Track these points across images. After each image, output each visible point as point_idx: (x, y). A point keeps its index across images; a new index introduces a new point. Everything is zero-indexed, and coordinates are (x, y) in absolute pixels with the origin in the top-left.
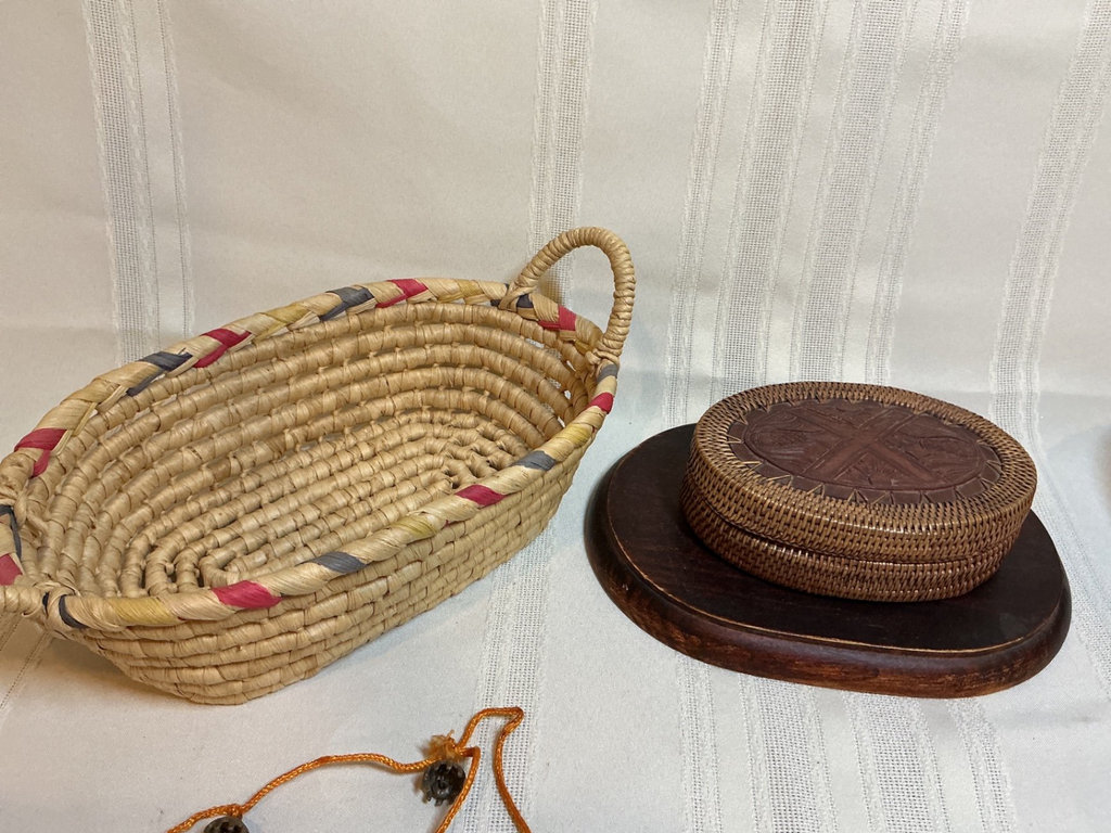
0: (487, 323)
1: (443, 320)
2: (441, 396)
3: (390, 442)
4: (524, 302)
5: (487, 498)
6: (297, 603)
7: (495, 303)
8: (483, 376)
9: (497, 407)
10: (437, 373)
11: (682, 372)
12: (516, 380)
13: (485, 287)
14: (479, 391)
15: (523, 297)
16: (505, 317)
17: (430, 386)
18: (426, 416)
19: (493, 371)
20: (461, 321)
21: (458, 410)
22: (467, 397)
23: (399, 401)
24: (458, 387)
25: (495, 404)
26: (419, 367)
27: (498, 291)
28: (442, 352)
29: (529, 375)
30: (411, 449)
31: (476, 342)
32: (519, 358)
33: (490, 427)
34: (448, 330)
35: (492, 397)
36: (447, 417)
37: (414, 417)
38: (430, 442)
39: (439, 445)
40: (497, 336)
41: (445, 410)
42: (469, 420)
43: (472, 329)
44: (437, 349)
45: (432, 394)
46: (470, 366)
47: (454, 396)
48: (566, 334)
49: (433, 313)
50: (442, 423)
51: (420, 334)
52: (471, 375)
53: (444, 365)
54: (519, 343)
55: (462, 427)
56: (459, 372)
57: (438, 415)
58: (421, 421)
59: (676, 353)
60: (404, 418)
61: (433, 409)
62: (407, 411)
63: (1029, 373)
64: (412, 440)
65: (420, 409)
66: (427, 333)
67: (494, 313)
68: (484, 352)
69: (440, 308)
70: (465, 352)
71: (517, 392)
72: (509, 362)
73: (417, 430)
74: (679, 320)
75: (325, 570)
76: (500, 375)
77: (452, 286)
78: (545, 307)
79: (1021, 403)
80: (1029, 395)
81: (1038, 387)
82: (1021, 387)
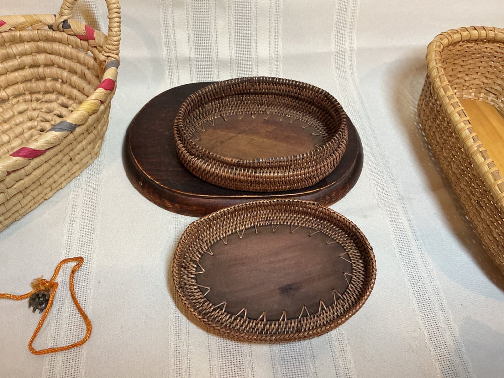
0: (48, 40)
1: (21, 41)
2: (34, 85)
3: (7, 116)
4: (65, 25)
5: (33, 154)
7: (50, 27)
8: (54, 71)
9: (66, 88)
10: (27, 72)
11: (173, 56)
12: (73, 72)
13: (42, 18)
14: (55, 79)
15: (65, 22)
16: (57, 35)
17: (26, 80)
18: (28, 97)
19: (59, 67)
20: (32, 40)
21: (46, 92)
22: (49, 84)
23: (10, 91)
24: (43, 78)
25: (65, 86)
26: (16, 70)
27: (51, 20)
28: (28, 60)
29: (79, 68)
30: (19, 119)
31: (45, 51)
32: (71, 58)
33: (64, 100)
34: (27, 46)
35: (63, 82)
36: (40, 96)
37: (21, 99)
38: (30, 113)
39: (35, 114)
40: (56, 47)
41: (39, 92)
42: (53, 97)
43: (41, 44)
44: (24, 58)
45: (29, 84)
46: (46, 66)
47: (41, 85)
48: (91, 42)
49: (14, 37)
50: (38, 100)
51: (10, 50)
52: (48, 71)
53: (32, 66)
54: (69, 49)
55: (51, 102)
56: (41, 70)
57: (35, 96)
58: (25, 101)
59: (168, 45)
60: (15, 101)
61: (32, 93)
62: (16, 96)
64: (20, 113)
65: (24, 94)
66: (15, 49)
67: (51, 33)
68: (52, 57)
69: (17, 33)
70: (41, 58)
71: (75, 79)
72: (67, 61)
73: (22, 107)
74: (166, 25)
76: (65, 69)
77: (22, 20)
78: (79, 25)
79: (347, 54)
80: (352, 50)
81: (355, 46)
82: (347, 46)
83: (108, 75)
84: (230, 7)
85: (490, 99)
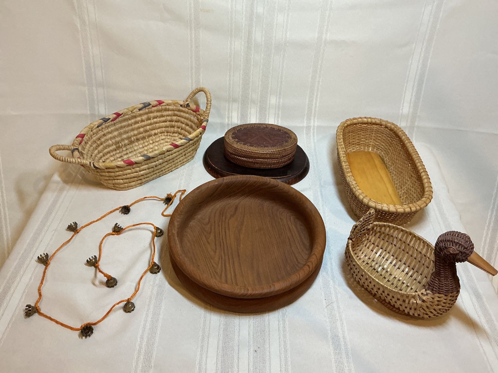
0: (179, 111)
1: (168, 110)
2: (169, 129)
3: (157, 140)
4: (188, 105)
5: (176, 146)
6: (139, 165)
7: (181, 106)
8: (179, 124)
9: (183, 131)
10: (168, 123)
11: (230, 123)
12: (187, 125)
13: (178, 102)
14: (179, 128)
15: (188, 104)
16: (184, 109)
17: (166, 127)
18: (166, 134)
19: (181, 122)
20: (173, 110)
21: (173, 133)
22: (176, 129)
23: (159, 130)
24: (173, 127)
25: (182, 131)
26: (163, 122)
27: (182, 103)
28: (169, 118)
29: (190, 123)
30: (162, 142)
31: (177, 115)
32: (187, 119)
33: (181, 136)
34: (170, 113)
35: (182, 129)
36: (171, 134)
37: (163, 134)
38: (167, 140)
39: (169, 140)
40: (182, 114)
41: (171, 133)
42: (176, 135)
43: (176, 112)
44: (168, 117)
45: (167, 129)
46: (176, 121)
47: (172, 129)
48: (198, 113)
49: (166, 108)
50: (170, 136)
51: (163, 113)
52: (176, 124)
53: (170, 121)
54: (187, 115)
55: (175, 136)
56: (173, 123)
57: (169, 134)
58: (164, 135)
59: (228, 118)
60: (160, 135)
61: (167, 132)
62: (161, 133)
63: (314, 121)
64: (162, 139)
65: (164, 133)
66: (165, 113)
67: (181, 108)
68: (179, 118)
69: (168, 107)
70: (175, 118)
71: (187, 128)
72: (185, 120)
73: (163, 137)
74: (229, 110)
75: (143, 158)
76: (183, 123)
77: (170, 102)
78: (193, 106)
79: (312, 128)
80: (314, 126)
81: (316, 124)
82: (312, 124)
83: (204, 124)
84: (257, 104)
85: (379, 152)
